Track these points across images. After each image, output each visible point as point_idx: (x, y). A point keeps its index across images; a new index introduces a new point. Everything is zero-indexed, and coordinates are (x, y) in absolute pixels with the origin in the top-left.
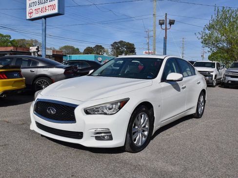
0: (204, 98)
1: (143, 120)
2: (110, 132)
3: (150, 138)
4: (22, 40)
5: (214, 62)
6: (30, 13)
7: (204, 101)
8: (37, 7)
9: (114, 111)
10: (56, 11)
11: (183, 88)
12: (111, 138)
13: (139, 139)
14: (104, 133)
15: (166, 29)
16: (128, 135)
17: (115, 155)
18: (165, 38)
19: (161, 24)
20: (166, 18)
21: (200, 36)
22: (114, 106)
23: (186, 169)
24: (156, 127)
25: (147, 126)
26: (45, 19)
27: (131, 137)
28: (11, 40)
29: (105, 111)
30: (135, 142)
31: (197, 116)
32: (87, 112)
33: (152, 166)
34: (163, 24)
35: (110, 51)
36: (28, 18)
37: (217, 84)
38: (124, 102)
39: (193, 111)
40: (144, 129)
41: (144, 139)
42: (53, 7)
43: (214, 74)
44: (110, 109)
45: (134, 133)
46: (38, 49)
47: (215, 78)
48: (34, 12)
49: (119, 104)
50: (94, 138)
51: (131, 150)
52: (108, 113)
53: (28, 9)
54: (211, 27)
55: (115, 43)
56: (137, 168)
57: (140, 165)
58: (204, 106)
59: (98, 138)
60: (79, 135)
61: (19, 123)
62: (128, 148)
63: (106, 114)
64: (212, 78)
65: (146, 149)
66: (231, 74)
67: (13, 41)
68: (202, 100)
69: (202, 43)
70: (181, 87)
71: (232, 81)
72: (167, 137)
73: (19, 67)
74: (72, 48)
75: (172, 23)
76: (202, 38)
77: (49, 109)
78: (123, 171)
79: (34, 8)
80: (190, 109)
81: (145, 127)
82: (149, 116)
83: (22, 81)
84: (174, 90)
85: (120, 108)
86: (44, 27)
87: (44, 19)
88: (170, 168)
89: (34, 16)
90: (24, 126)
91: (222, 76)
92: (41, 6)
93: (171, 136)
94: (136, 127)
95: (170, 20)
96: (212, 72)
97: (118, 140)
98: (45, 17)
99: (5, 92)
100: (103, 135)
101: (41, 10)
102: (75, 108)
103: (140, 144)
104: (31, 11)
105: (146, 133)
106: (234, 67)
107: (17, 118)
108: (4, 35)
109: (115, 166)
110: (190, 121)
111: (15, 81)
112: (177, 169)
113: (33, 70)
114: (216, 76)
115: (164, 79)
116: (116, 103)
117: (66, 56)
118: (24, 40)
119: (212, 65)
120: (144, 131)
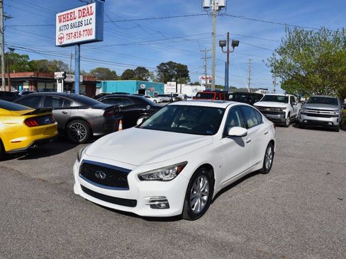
0: (273, 150)
1: (202, 184)
2: (167, 200)
3: (210, 202)
4: (43, 61)
5: (287, 95)
6: (61, 38)
7: (273, 153)
8: (70, 31)
9: (171, 177)
10: (93, 37)
11: (247, 142)
12: (167, 206)
13: (198, 205)
14: (159, 201)
15: (228, 52)
16: (187, 202)
17: (172, 223)
18: (227, 64)
19: (222, 46)
20: (228, 38)
21: (269, 64)
22: (171, 171)
23: (248, 239)
24: (217, 189)
25: (206, 190)
26: (79, 46)
27: (189, 204)
28: (28, 61)
29: (161, 176)
30: (194, 209)
31: (264, 171)
32: (141, 178)
33: (212, 236)
34: (225, 45)
35: (155, 74)
36: (58, 44)
37: (291, 123)
38: (182, 166)
39: (260, 167)
40: (203, 194)
41: (203, 204)
42: (89, 32)
43: (287, 111)
44: (166, 174)
45: (192, 200)
46: (64, 75)
47: (289, 116)
48: (65, 38)
49: (176, 168)
50: (149, 206)
51: (189, 218)
52: (164, 178)
53: (58, 33)
54: (282, 51)
55: (163, 64)
56: (196, 239)
57: (199, 235)
58: (272, 159)
59: (153, 207)
60: (132, 203)
61: (57, 181)
62: (185, 215)
63: (161, 180)
64: (285, 116)
65: (205, 215)
66: (307, 111)
67: (32, 62)
68: (270, 152)
69: (272, 72)
70: (245, 141)
71: (309, 121)
72: (229, 200)
73: (51, 110)
74: (107, 71)
75: (235, 44)
76: (272, 66)
77: (98, 173)
78: (181, 243)
79: (65, 32)
80: (257, 164)
81: (204, 191)
82: (208, 179)
83: (54, 126)
84: (237, 146)
85: (178, 173)
86: (77, 56)
87: (77, 46)
88: (231, 238)
89: (66, 42)
90: (63, 186)
91: (298, 113)
92: (74, 30)
93: (234, 198)
94: (195, 192)
95: (233, 42)
96: (285, 108)
97: (176, 208)
98: (79, 44)
99: (36, 142)
100: (157, 203)
101: (73, 35)
102: (128, 174)
103: (199, 210)
104: (62, 35)
105: (205, 198)
106: (311, 103)
107: (53, 175)
108: (21, 55)
109: (173, 237)
110: (256, 177)
111: (47, 129)
112: (239, 239)
113: (66, 111)
114: (289, 113)
115: (225, 134)
116: (172, 167)
117: (100, 82)
118: (46, 60)
119: (285, 100)
120: (203, 196)
